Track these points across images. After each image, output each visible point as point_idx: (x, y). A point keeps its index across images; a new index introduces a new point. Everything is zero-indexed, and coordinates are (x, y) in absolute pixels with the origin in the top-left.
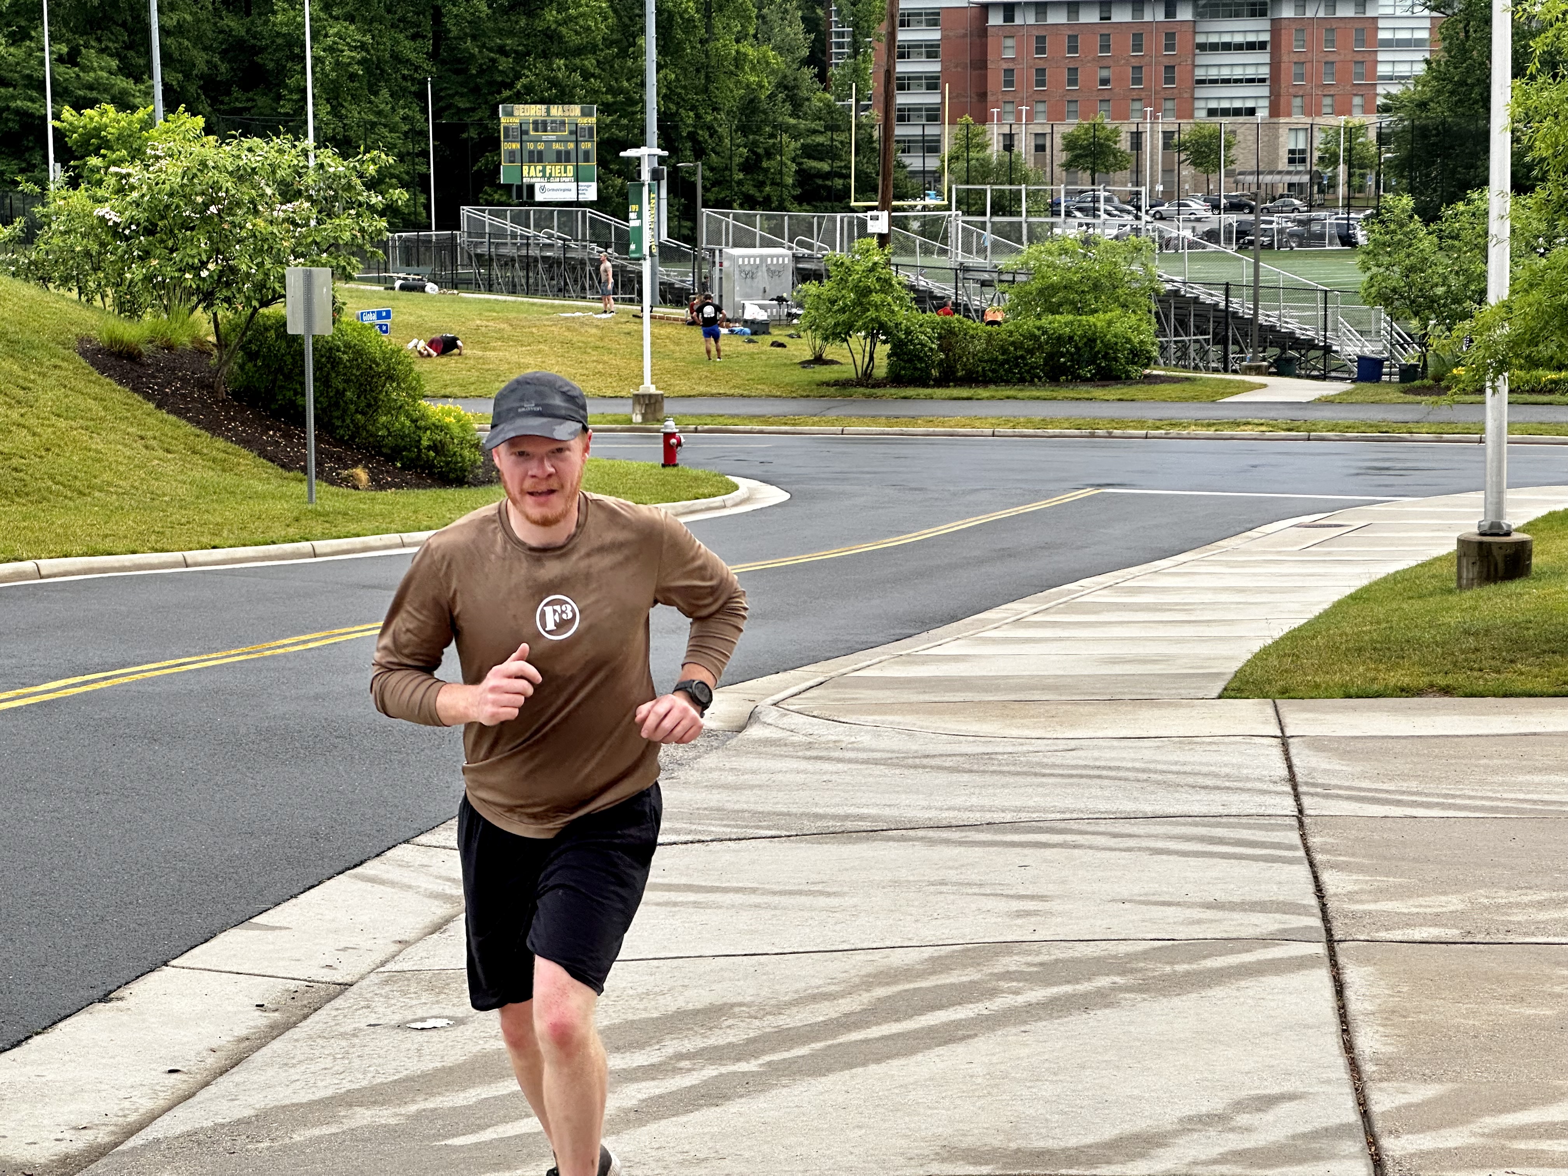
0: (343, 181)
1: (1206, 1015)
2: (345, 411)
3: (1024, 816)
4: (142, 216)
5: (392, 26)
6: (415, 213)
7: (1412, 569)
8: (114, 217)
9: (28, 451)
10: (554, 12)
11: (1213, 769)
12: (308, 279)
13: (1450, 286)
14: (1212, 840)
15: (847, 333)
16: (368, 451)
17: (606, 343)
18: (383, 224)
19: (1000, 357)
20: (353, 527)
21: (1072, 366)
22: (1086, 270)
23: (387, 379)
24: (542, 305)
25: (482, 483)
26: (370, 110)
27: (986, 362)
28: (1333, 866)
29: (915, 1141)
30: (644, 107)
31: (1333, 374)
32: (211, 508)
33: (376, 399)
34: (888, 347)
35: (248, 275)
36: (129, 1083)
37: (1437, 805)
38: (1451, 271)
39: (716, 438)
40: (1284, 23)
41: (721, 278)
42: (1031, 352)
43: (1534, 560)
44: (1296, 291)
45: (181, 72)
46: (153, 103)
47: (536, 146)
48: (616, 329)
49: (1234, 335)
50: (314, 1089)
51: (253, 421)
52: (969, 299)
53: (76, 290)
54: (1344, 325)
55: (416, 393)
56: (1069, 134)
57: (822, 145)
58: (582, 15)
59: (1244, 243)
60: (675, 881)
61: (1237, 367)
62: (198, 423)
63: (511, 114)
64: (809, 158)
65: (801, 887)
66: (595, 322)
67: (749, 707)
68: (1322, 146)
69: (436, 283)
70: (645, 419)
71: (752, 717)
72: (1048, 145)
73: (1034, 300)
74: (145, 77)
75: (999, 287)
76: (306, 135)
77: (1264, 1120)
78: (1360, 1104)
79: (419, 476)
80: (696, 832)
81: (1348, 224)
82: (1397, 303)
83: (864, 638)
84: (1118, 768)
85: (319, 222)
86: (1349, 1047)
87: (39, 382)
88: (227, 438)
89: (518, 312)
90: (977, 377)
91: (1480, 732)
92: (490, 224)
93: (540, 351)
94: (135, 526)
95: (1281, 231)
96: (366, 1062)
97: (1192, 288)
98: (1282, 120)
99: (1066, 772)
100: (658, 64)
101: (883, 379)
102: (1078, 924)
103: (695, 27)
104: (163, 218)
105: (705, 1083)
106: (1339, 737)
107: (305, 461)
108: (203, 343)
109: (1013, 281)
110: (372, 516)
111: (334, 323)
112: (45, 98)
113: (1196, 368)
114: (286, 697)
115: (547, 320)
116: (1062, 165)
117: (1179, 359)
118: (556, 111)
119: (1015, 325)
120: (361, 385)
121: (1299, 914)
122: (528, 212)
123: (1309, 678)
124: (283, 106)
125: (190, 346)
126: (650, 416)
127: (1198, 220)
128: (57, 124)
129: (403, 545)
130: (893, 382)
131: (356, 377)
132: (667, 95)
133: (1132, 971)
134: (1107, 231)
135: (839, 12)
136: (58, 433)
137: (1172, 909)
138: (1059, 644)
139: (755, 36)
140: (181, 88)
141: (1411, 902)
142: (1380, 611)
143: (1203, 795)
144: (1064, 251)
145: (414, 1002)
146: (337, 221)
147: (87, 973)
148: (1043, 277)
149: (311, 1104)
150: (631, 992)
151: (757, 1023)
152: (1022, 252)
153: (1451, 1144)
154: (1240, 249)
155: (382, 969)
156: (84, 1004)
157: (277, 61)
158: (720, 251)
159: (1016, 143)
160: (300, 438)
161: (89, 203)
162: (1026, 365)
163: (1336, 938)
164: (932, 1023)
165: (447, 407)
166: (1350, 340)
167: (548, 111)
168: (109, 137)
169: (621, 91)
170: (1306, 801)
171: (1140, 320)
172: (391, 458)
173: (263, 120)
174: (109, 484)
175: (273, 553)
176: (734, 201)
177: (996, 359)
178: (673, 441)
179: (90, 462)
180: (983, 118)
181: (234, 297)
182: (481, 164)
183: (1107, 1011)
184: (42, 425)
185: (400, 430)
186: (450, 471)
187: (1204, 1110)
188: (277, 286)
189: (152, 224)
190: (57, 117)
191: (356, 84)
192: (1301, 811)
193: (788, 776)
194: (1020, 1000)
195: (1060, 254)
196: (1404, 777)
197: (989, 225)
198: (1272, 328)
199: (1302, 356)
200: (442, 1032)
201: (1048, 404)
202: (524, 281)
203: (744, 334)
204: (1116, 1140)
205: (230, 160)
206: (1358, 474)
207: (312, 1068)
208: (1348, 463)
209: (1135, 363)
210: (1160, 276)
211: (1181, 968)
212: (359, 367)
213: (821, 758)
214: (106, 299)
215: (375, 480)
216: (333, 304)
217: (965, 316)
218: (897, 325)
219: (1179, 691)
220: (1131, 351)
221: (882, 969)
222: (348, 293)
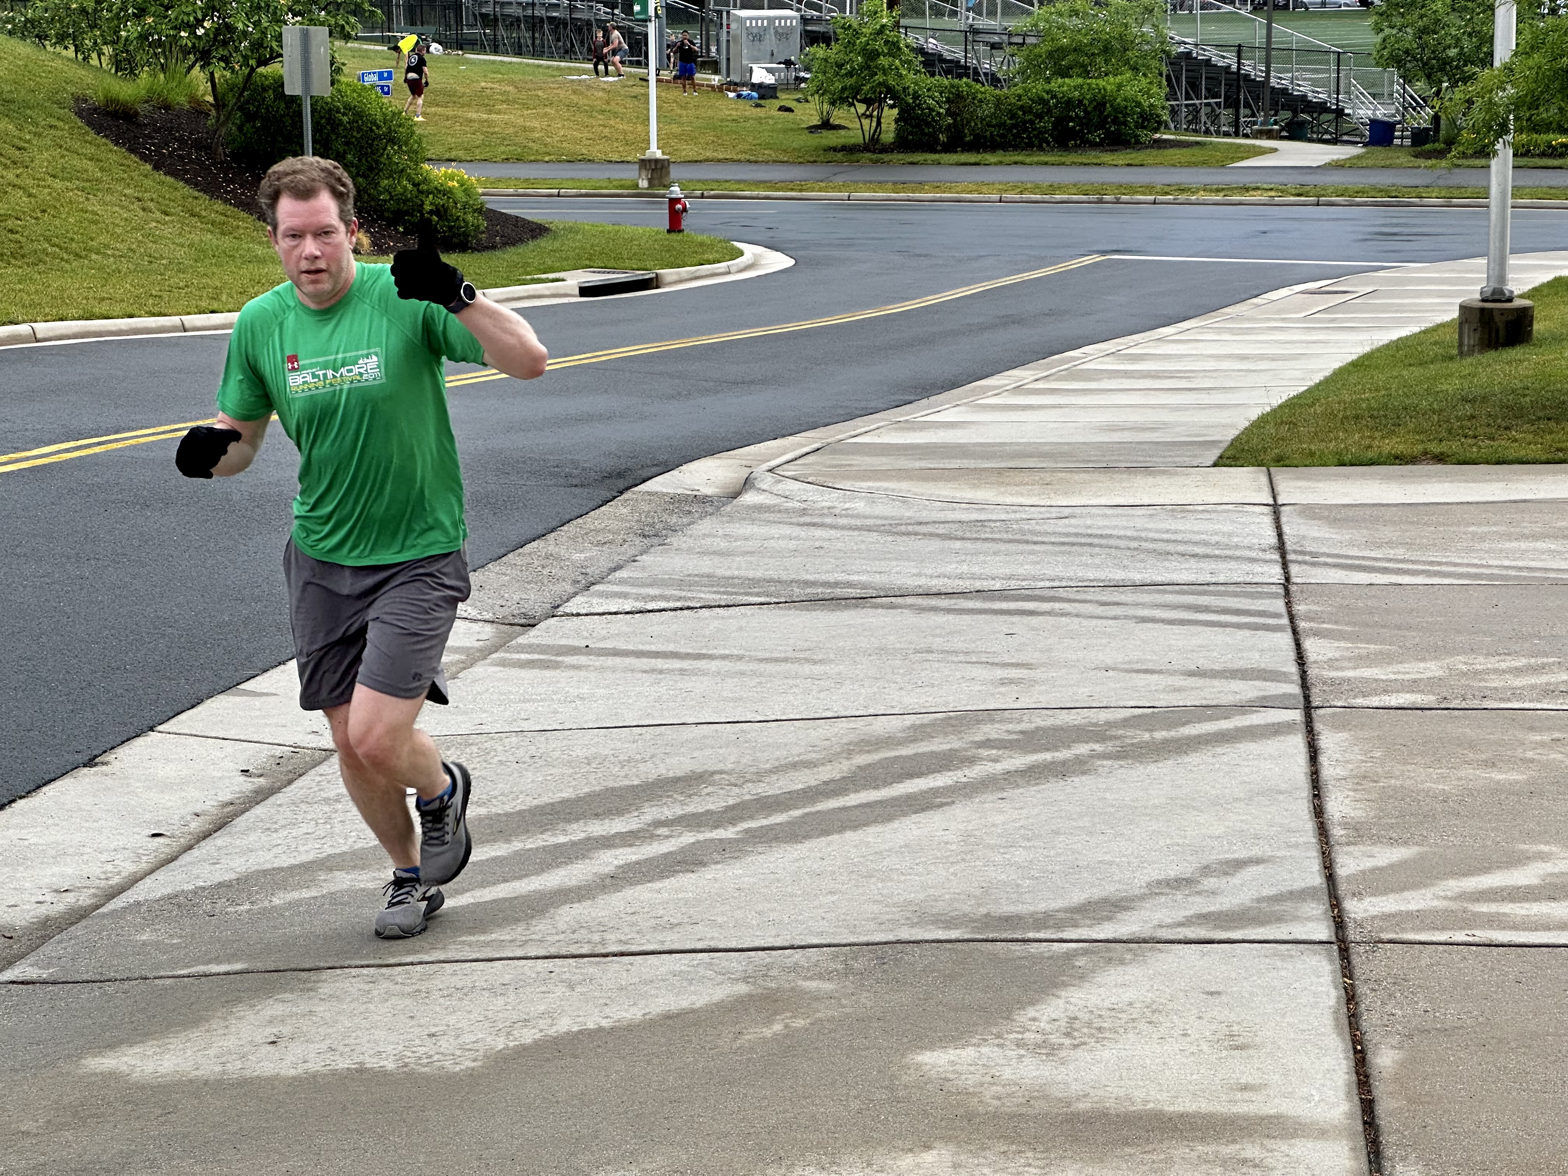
1: (1182, 781)
3: (1013, 584)
7: (1415, 336)
9: (24, 213)
11: (1203, 537)
12: (305, 38)
13: (1462, 48)
14: (1198, 609)
15: (855, 98)
16: (370, 215)
17: (613, 107)
19: (1008, 122)
21: (1081, 131)
22: (1096, 32)
23: (388, 141)
24: (548, 67)
25: (487, 248)
27: (994, 126)
28: (1317, 633)
29: (886, 906)
31: (1345, 138)
32: (209, 272)
33: (377, 162)
34: (896, 111)
35: (245, 34)
36: (112, 847)
37: (1423, 572)
38: (1464, 33)
39: (722, 203)
41: (728, 41)
42: (1040, 116)
43: (1536, 326)
44: (1309, 54)
48: (622, 93)
49: (1246, 98)
50: (296, 854)
52: (979, 62)
53: (73, 48)
54: (1357, 88)
55: (418, 157)
60: (662, 649)
61: (1248, 131)
62: (196, 185)
65: (787, 654)
66: (603, 86)
67: (745, 473)
69: (440, 43)
70: (651, 185)
71: (747, 484)
73: (1044, 63)
75: (1008, 50)
77: (1230, 884)
78: (1325, 868)
80: (685, 599)
82: (1408, 65)
83: (863, 404)
84: (1110, 536)
86: (1319, 812)
87: (35, 142)
88: (226, 201)
89: (524, 74)
90: (985, 143)
91: (1470, 500)
93: (546, 114)
94: (132, 289)
97: (1204, 50)
99: (1057, 540)
101: (891, 144)
102: (1061, 692)
105: (682, 850)
106: (1330, 505)
108: (200, 103)
109: (1024, 43)
111: (332, 84)
113: (1207, 132)
114: (280, 464)
115: (553, 83)
117: (1190, 123)
119: (1024, 89)
120: (362, 147)
121: (1279, 681)
123: (1304, 446)
125: (187, 106)
126: (656, 182)
130: (900, 147)
131: (357, 139)
133: (1111, 738)
136: (54, 194)
137: (1155, 677)
138: (1059, 411)
141: (1390, 669)
142: (1380, 378)
143: (1192, 563)
144: (1074, 13)
147: (72, 738)
148: (1053, 40)
149: (292, 868)
150: (613, 759)
151: (736, 790)
152: (1032, 13)
153: (1413, 907)
154: (1255, 9)
156: (69, 768)
158: (728, 13)
162: (1034, 129)
163: (1314, 704)
164: (911, 790)
165: (450, 171)
166: (1363, 103)
170: (1294, 569)
171: (1150, 83)
172: (393, 223)
174: (107, 247)
177: (1004, 124)
178: (679, 206)
179: (86, 223)
181: (231, 54)
183: (1084, 778)
184: (38, 186)
185: (402, 194)
186: (454, 235)
187: (1172, 874)
188: (274, 44)
192: (1287, 579)
193: (780, 542)
194: (999, 767)
195: (1071, 16)
196: (1390, 544)
198: (1284, 91)
199: (1314, 119)
201: (1055, 169)
202: (529, 42)
203: (752, 98)
204: (1084, 905)
206: (1366, 240)
207: (294, 833)
208: (1357, 229)
209: (1144, 128)
210: (1172, 38)
211: (1160, 735)
212: (359, 129)
213: (814, 525)
214: (102, 57)
215: (376, 245)
216: (332, 64)
217: (974, 80)
218: (905, 89)
219: (1176, 459)
220: (1142, 115)
221: (862, 737)
222: (349, 53)
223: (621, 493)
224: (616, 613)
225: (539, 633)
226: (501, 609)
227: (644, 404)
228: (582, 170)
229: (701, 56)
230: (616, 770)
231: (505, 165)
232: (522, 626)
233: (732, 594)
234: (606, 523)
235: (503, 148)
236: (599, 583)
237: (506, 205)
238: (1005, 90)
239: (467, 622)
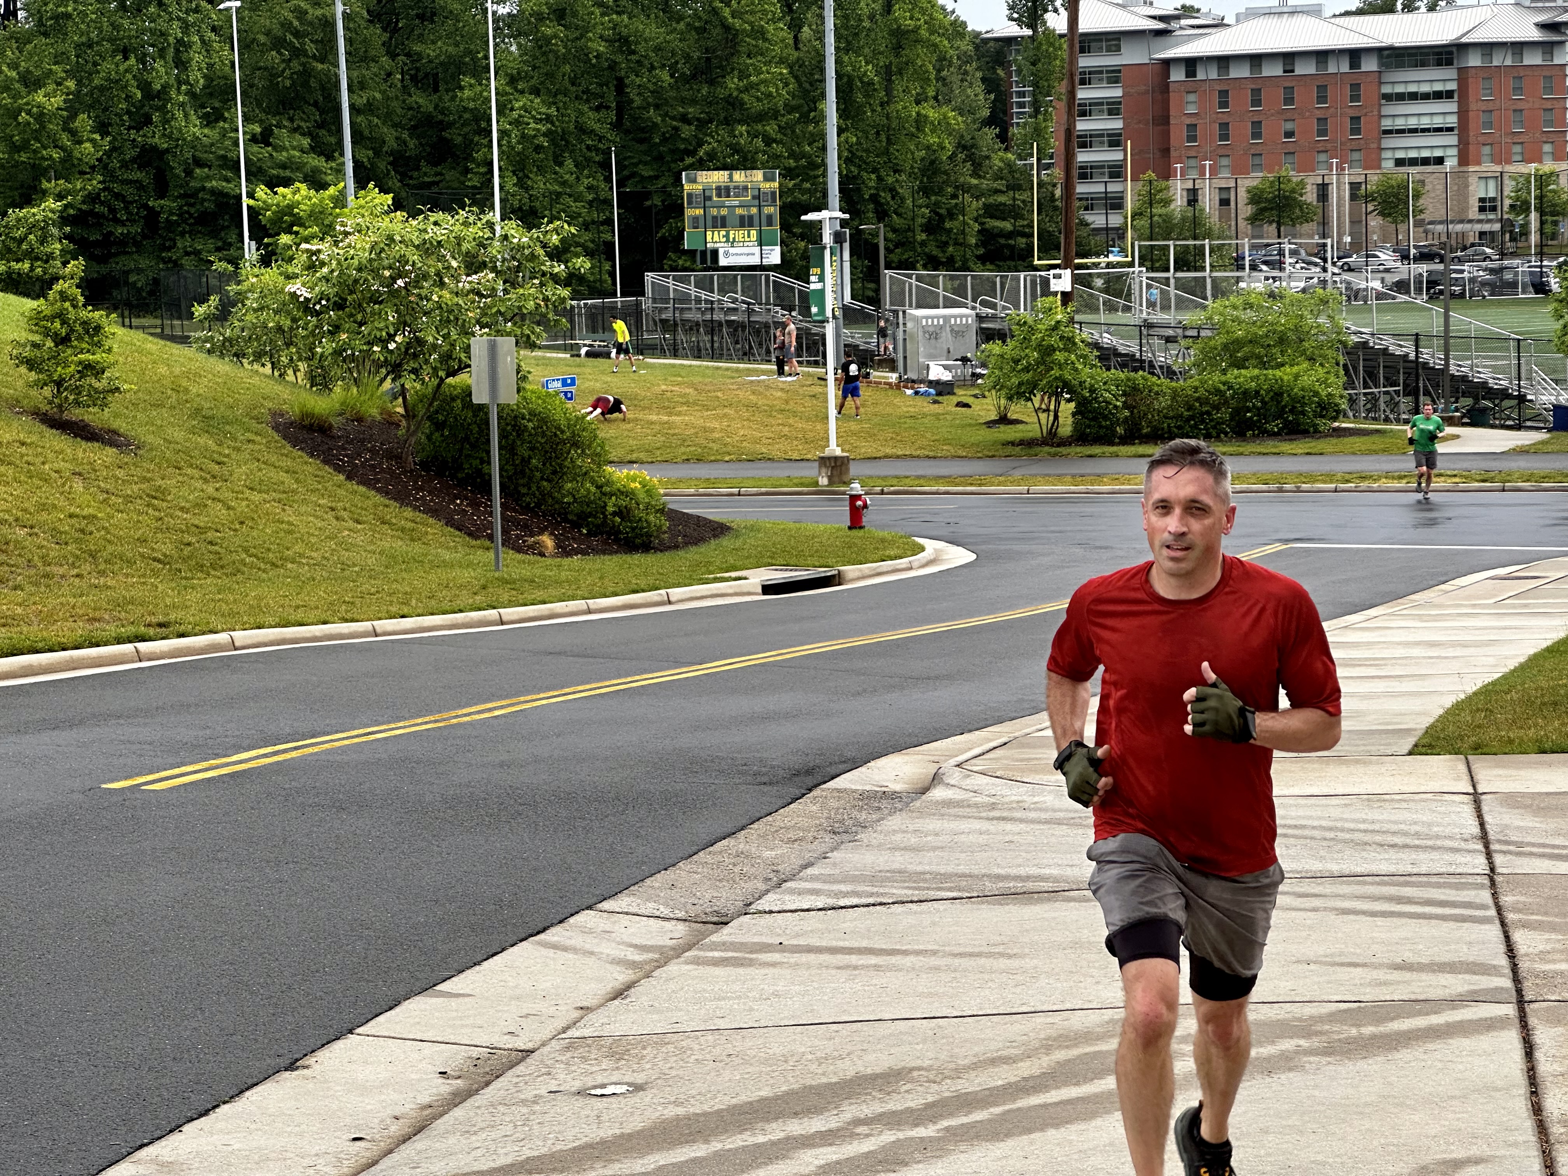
0: (527, 252)
1: (1394, 1078)
2: (530, 478)
4: (332, 291)
5: (577, 98)
6: (601, 280)
8: (305, 293)
9: (223, 525)
10: (736, 80)
11: (1402, 827)
12: (493, 349)
14: (1400, 900)
15: (1031, 392)
16: (554, 518)
17: (792, 406)
18: (565, 293)
19: (1186, 413)
20: (539, 594)
21: (1259, 421)
22: (1272, 324)
23: (572, 445)
24: (727, 369)
25: (669, 548)
26: (556, 180)
27: (1171, 418)
28: (1525, 925)
30: (825, 170)
31: (1529, 424)
32: (399, 578)
33: (561, 466)
34: (1072, 405)
35: (435, 347)
36: (314, 1152)
39: (902, 500)
40: (1472, 72)
41: (905, 340)
42: (1217, 408)
44: (1487, 340)
45: (372, 148)
46: (344, 180)
47: (719, 212)
48: (801, 391)
49: (1425, 386)
50: (494, 1157)
51: (440, 490)
52: (1154, 355)
53: (269, 365)
54: (1539, 374)
55: (601, 460)
56: (1255, 188)
57: (1005, 204)
58: (764, 82)
59: (1435, 293)
60: (856, 945)
62: (387, 493)
63: (694, 181)
64: (991, 218)
65: (982, 949)
66: (781, 385)
67: (933, 769)
68: (1513, 194)
70: (831, 483)
71: (936, 779)
72: (1233, 199)
73: (1220, 355)
74: (336, 154)
75: (1183, 343)
76: (492, 208)
78: (1547, 1167)
79: (605, 543)
80: (878, 894)
81: (1541, 272)
84: (1303, 827)
85: (505, 291)
86: (1537, 1109)
87: (233, 457)
88: (416, 508)
89: (703, 376)
90: (1163, 434)
92: (675, 290)
93: (725, 415)
94: (326, 596)
95: (1472, 280)
96: (547, 1129)
97: (1381, 339)
98: (1471, 169)
100: (839, 127)
101: (1069, 437)
103: (875, 90)
104: (351, 292)
105: (883, 1149)
106: (1533, 793)
107: (492, 529)
108: (390, 414)
109: (1198, 337)
110: (558, 583)
111: (518, 391)
112: (240, 178)
113: (1387, 420)
114: (471, 765)
115: (732, 384)
116: (1247, 219)
117: (1369, 411)
118: (739, 176)
119: (1200, 381)
120: (546, 452)
121: (1489, 975)
122: (712, 277)
123: (1503, 733)
124: (470, 179)
125: (379, 418)
126: (836, 479)
127: (1388, 271)
128: (252, 202)
129: (589, 611)
130: (1078, 440)
131: (541, 444)
132: (848, 158)
133: (1317, 1034)
134: (1293, 284)
135: (1019, 72)
136: (252, 506)
137: (1359, 970)
139: (936, 98)
140: (371, 165)
143: (1392, 854)
144: (1248, 306)
145: (594, 1069)
146: (521, 291)
147: (273, 1042)
148: (1228, 332)
150: (810, 1057)
151: (935, 1087)
152: (1206, 306)
154: (1431, 299)
155: (563, 1036)
156: (271, 1072)
157: (465, 136)
158: (904, 312)
159: (1200, 198)
160: (487, 506)
161: (281, 279)
162: (1211, 420)
163: (1527, 999)
165: (632, 473)
166: (1545, 389)
167: (731, 177)
168: (302, 213)
169: (804, 155)
170: (1498, 859)
171: (1327, 373)
172: (576, 525)
173: (450, 194)
174: (301, 555)
175: (460, 621)
176: (918, 262)
177: (1181, 416)
178: (859, 503)
179: (282, 534)
180: (1167, 174)
181: (421, 368)
182: (664, 231)
183: (1291, 1075)
184: (237, 499)
185: (585, 497)
186: (636, 536)
188: (463, 356)
189: (341, 298)
190: (251, 195)
191: (542, 156)
192: (1492, 870)
193: (971, 836)
195: (1245, 309)
197: (1172, 281)
198: (1464, 379)
199: (1496, 406)
200: (621, 1098)
202: (708, 345)
203: (929, 394)
205: (416, 234)
206: (1555, 525)
207: (493, 1135)
208: (1545, 514)
209: (1323, 417)
210: (1348, 328)
211: (1369, 1030)
212: (544, 434)
213: (1004, 819)
214: (298, 374)
215: (561, 547)
216: (518, 373)
217: (1149, 373)
218: (1081, 383)
219: (1369, 748)
220: (1319, 404)
221: (1061, 1032)
222: (533, 361)
223: (810, 790)
224: (808, 910)
225: (732, 931)
226: (693, 908)
227: (830, 701)
228: (763, 469)
229: (879, 355)
230: (813, 1067)
231: (685, 466)
232: (715, 923)
233: (924, 889)
234: (796, 820)
235: (683, 449)
236: (791, 880)
237: (689, 505)
238: (1181, 382)
239: (660, 921)
